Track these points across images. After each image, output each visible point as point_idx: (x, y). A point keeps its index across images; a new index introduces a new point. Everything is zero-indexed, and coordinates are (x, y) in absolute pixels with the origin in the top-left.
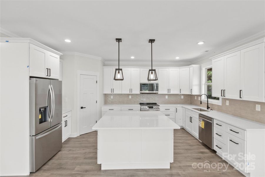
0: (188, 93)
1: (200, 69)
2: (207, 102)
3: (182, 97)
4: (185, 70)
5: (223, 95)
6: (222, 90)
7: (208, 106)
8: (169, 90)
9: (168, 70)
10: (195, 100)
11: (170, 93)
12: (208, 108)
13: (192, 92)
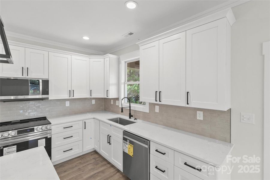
0: (102, 95)
1: (119, 62)
2: (129, 108)
3: (94, 102)
4: (97, 62)
5: (158, 99)
6: (156, 92)
7: (130, 114)
8: (71, 92)
9: (69, 57)
10: (111, 105)
11: (74, 98)
12: (130, 116)
13: (109, 95)
